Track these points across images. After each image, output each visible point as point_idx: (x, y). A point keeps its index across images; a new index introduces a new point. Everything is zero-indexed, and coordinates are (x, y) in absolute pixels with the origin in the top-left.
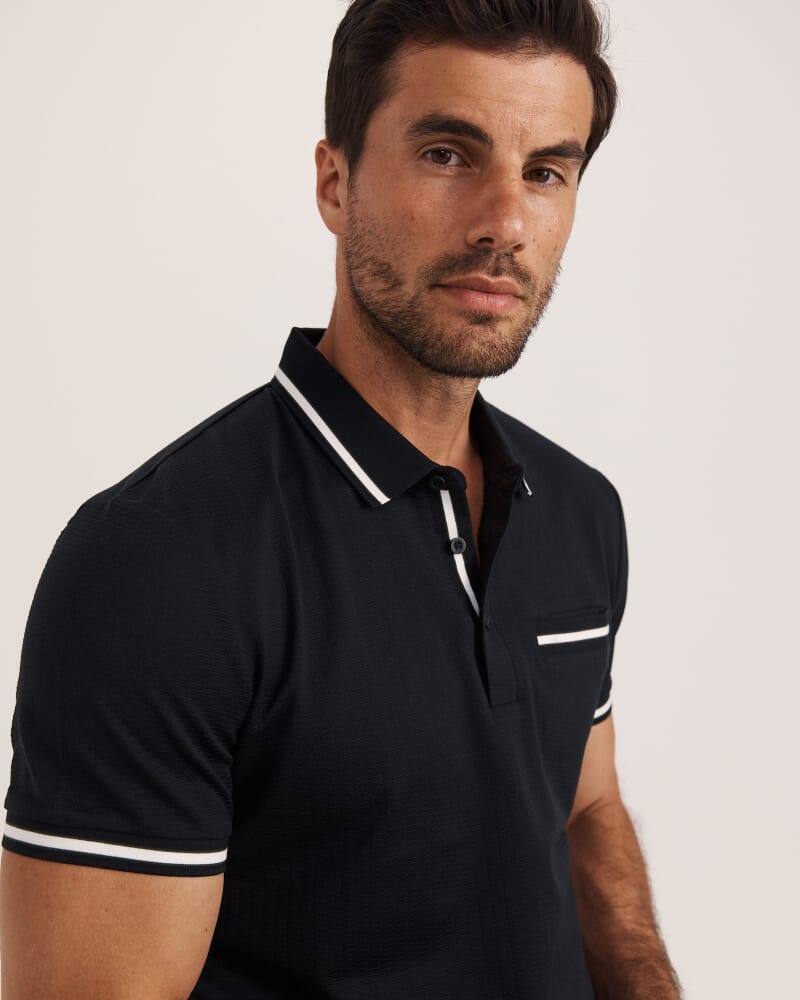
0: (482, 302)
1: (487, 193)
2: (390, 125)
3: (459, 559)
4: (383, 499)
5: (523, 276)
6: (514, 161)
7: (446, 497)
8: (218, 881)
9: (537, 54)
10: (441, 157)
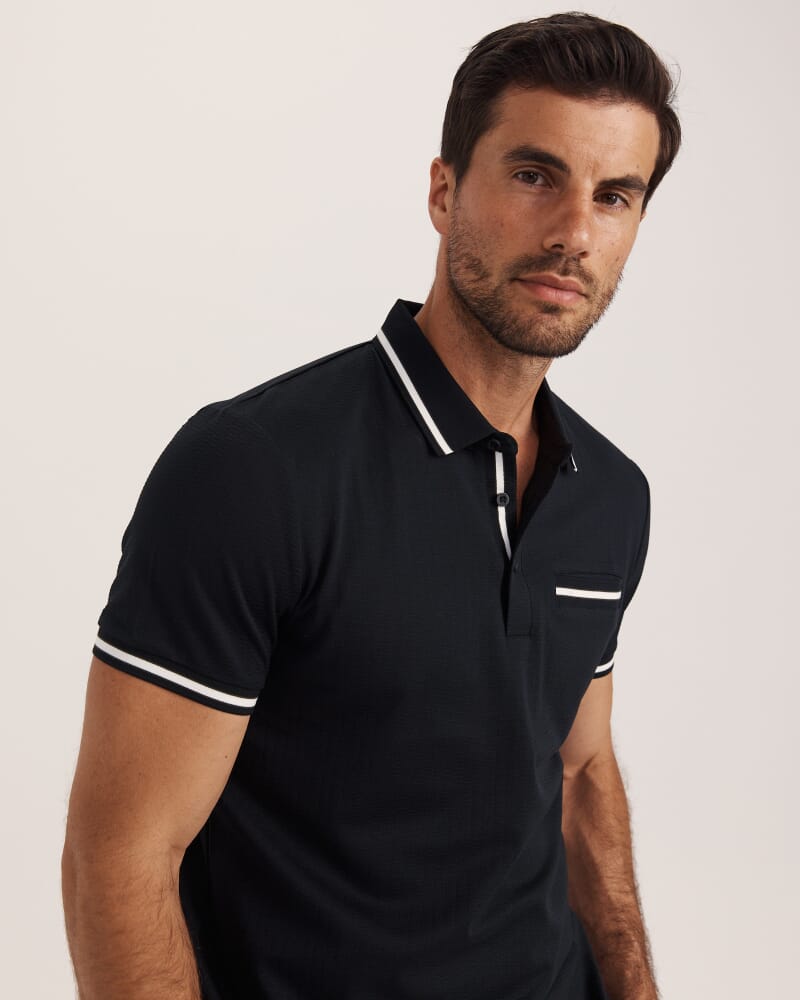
0: (551, 295)
1: (562, 209)
2: (491, 149)
3: (502, 511)
4: (447, 450)
5: (588, 278)
6: (588, 187)
7: (499, 458)
8: (245, 720)
9: (614, 102)
10: (529, 178)
